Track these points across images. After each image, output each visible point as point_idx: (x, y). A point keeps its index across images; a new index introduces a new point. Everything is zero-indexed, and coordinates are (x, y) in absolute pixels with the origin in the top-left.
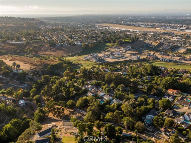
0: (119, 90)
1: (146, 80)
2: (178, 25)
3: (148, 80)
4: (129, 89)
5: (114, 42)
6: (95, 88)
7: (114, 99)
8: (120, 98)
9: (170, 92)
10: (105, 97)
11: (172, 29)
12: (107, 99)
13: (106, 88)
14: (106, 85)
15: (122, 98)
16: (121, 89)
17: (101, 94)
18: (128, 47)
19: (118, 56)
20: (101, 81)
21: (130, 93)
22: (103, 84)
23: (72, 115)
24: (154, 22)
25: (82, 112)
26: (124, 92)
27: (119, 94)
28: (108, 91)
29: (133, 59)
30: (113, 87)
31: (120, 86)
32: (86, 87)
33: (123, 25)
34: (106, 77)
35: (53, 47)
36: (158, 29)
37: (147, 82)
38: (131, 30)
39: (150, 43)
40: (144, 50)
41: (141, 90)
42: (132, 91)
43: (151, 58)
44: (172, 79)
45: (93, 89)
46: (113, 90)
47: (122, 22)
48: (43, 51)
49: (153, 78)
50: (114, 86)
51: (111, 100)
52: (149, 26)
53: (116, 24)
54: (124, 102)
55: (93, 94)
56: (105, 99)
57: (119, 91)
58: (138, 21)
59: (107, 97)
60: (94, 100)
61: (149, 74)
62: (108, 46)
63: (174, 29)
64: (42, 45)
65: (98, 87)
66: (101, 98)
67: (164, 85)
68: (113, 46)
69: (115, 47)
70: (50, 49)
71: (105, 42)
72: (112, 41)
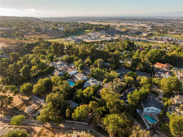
0: (96, 66)
1: (126, 54)
2: (135, 22)
3: (127, 55)
4: (109, 64)
5: (91, 29)
6: (66, 64)
7: (89, 79)
8: (98, 77)
9: (159, 66)
10: (77, 76)
11: (132, 24)
12: (79, 79)
13: (79, 64)
14: (79, 60)
15: (101, 77)
16: (99, 65)
17: (71, 72)
18: (103, 32)
19: (95, 38)
20: (74, 56)
21: (112, 70)
22: (75, 59)
23: (24, 107)
24: (119, 20)
25: (40, 101)
26: (104, 69)
27: (97, 71)
28: (82, 68)
29: (108, 39)
30: (88, 63)
31: (97, 60)
32: (53, 64)
33: (98, 22)
34: (80, 51)
35: (39, 32)
36: (123, 24)
37: (127, 56)
38: (104, 24)
39: (119, 30)
40: (116, 34)
41: (122, 65)
42: (113, 67)
43: (123, 39)
44: (159, 51)
45: (63, 66)
46: (88, 67)
47: (97, 20)
48: (29, 35)
49: (132, 52)
50: (90, 61)
51: (85, 81)
52: (116, 22)
53: (93, 21)
54: (103, 83)
55: (60, 73)
56: (77, 80)
57: (97, 68)
58: (109, 20)
59: (79, 77)
60: (59, 82)
61: (127, 49)
62: (87, 32)
63: (134, 24)
64: (29, 31)
65: (70, 64)
66: (72, 78)
67: (149, 58)
68: (90, 31)
69: (92, 32)
70: (36, 34)
71: (84, 29)
72: (90, 28)
